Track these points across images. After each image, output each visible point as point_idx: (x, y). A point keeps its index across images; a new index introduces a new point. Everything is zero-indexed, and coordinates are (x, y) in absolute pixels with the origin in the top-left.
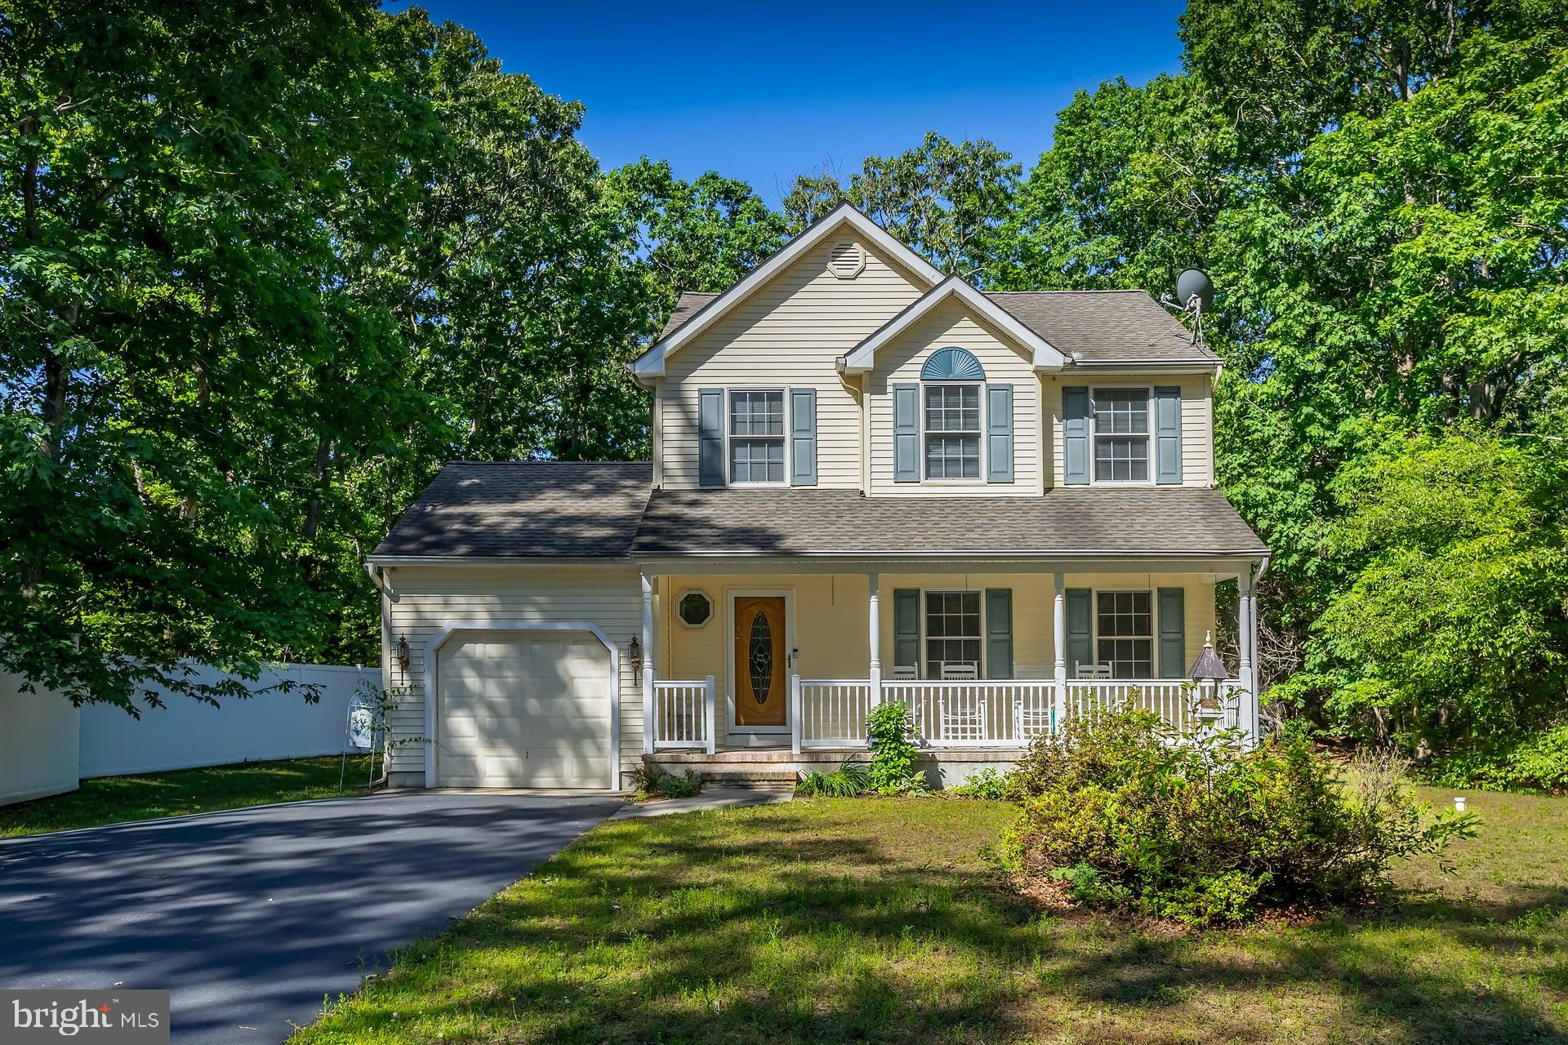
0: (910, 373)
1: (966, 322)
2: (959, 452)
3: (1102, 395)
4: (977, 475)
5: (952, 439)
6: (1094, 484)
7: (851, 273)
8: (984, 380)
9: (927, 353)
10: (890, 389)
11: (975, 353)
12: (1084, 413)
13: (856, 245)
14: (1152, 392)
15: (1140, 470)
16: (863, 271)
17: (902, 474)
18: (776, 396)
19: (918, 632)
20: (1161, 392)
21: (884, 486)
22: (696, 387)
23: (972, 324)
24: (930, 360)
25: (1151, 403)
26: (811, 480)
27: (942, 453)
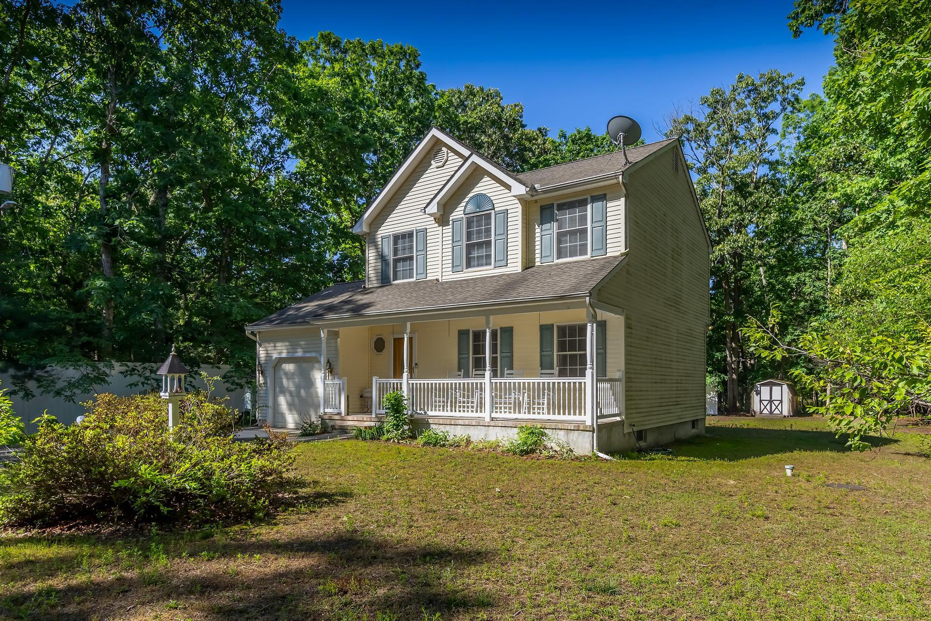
0: (458, 213)
1: (486, 178)
2: (483, 252)
3: (561, 207)
4: (490, 264)
5: (480, 245)
6: (556, 261)
7: (441, 164)
8: (494, 209)
9: (466, 200)
10: (451, 223)
11: (489, 195)
12: (551, 219)
13: (444, 149)
14: (589, 200)
15: (583, 251)
16: (446, 161)
17: (455, 268)
18: (410, 235)
19: (468, 354)
20: (595, 199)
21: (449, 276)
22: (380, 236)
23: (489, 179)
24: (467, 203)
25: (589, 206)
26: (424, 276)
27: (475, 254)
